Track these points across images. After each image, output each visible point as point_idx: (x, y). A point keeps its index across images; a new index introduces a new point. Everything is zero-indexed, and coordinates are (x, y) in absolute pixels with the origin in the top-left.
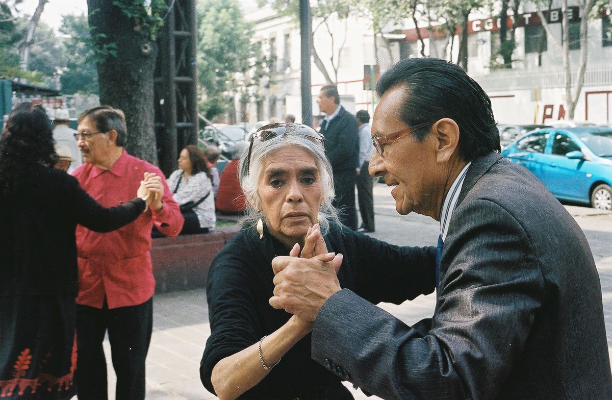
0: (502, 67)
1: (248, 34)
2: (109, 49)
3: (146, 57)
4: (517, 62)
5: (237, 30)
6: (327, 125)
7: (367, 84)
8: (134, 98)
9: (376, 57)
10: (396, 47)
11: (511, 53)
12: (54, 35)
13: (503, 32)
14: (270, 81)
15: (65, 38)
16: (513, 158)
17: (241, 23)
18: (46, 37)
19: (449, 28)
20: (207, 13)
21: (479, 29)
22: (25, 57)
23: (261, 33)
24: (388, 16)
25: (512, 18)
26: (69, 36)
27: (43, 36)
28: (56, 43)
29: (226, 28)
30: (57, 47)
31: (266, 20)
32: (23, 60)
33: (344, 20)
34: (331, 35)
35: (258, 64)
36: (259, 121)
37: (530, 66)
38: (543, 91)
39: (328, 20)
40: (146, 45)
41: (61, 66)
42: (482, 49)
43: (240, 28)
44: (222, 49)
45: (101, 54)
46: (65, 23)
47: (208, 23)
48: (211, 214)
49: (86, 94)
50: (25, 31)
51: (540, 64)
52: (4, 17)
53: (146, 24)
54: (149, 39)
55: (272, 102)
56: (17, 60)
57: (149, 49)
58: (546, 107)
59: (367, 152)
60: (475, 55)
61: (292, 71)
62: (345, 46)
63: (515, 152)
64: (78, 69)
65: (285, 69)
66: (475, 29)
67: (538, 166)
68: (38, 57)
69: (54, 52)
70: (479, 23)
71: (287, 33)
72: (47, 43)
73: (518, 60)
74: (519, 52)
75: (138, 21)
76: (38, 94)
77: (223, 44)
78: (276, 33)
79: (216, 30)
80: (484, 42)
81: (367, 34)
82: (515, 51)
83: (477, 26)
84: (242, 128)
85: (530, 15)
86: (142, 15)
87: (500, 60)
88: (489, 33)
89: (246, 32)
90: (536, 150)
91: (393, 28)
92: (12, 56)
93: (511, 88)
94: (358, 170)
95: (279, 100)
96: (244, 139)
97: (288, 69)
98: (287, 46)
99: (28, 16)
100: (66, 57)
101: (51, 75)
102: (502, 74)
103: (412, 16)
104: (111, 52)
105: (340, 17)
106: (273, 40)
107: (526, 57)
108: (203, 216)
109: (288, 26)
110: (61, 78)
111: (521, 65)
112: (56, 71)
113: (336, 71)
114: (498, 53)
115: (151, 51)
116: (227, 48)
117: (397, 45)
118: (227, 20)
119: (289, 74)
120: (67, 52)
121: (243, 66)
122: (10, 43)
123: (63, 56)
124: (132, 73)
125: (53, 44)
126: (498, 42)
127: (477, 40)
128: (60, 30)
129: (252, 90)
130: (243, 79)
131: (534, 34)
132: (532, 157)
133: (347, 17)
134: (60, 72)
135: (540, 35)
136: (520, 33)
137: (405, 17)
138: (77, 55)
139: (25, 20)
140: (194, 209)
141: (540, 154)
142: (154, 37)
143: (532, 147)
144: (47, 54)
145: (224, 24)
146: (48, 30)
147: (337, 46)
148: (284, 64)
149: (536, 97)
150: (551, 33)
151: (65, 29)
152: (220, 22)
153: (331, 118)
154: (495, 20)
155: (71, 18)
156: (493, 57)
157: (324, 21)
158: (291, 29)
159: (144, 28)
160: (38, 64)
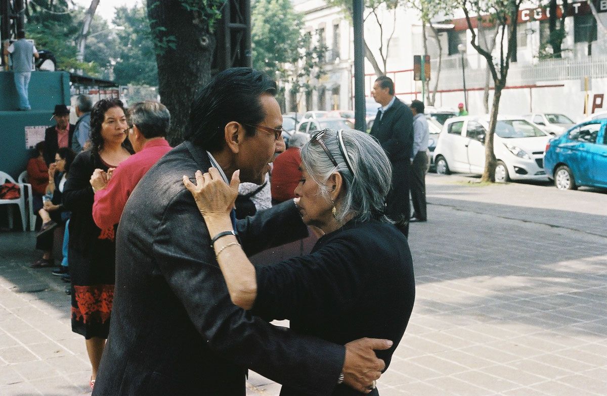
0: (551, 56)
1: (297, 25)
2: (169, 41)
3: (204, 49)
4: (567, 51)
5: (286, 21)
6: (382, 115)
7: (418, 74)
8: (192, 90)
9: (425, 47)
10: (444, 37)
11: (561, 43)
12: (108, 26)
13: (552, 21)
14: (320, 72)
15: (118, 30)
16: (564, 148)
17: (292, 14)
18: (100, 29)
19: (499, 18)
20: (257, 4)
21: (528, 18)
22: (82, 49)
23: (311, 24)
24: (439, 6)
25: (561, 7)
26: (122, 28)
27: (97, 27)
28: (110, 34)
29: (277, 19)
30: (110, 38)
31: (316, 10)
32: (79, 52)
33: (393, 11)
34: (380, 25)
35: (309, 54)
36: (308, 110)
37: (579, 55)
38: (593, 80)
39: (378, 11)
40: (204, 38)
41: (115, 57)
42: (532, 39)
43: (289, 19)
44: (272, 40)
45: (161, 46)
46: (118, 15)
47: (259, 14)
48: (268, 203)
49: (139, 84)
50: (81, 24)
51: (590, 53)
52: (61, 10)
53: (204, 17)
54: (207, 31)
55: (321, 92)
56: (74, 52)
57: (207, 41)
58: (596, 96)
59: (421, 142)
60: (524, 44)
61: (341, 61)
62: (394, 36)
63: (567, 142)
64: (131, 60)
65: (334, 59)
66: (524, 18)
67: (589, 156)
68: (93, 48)
69: (108, 43)
70: (528, 12)
71: (336, 23)
72: (100, 35)
73: (568, 49)
74: (569, 41)
75: (196, 14)
76: (96, 86)
77: (272, 35)
78: (326, 23)
79: (266, 21)
80: (533, 31)
81: (416, 24)
82: (564, 40)
83: (526, 15)
84: (292, 118)
85: (579, 5)
86: (200, 8)
87: (550, 50)
88: (538, 22)
89: (296, 22)
90: (586, 139)
91: (443, 19)
92: (68, 48)
93: (560, 77)
94: (412, 160)
95: (329, 90)
96: (295, 129)
97: (338, 59)
98: (336, 36)
99: (83, 8)
100: (120, 48)
101: (104, 65)
102: (551, 64)
103: (463, 6)
104: (170, 44)
105: (389, 7)
106: (322, 30)
107: (575, 46)
108: (260, 205)
109: (338, 16)
110: (114, 69)
111: (571, 54)
112: (109, 62)
113: (385, 61)
114: (547, 43)
115: (209, 44)
116: (276, 38)
117: (445, 34)
118: (277, 11)
119: (338, 65)
120: (120, 43)
121: (294, 57)
122: (66, 35)
123: (117, 47)
124: (191, 65)
125: (106, 36)
126: (547, 32)
127: (526, 30)
128: (114, 22)
129: (302, 81)
130: (293, 69)
131: (584, 23)
132: (583, 147)
133: (395, 8)
134: (113, 63)
135: (590, 24)
136: (569, 23)
137: (457, 7)
138: (129, 46)
139: (80, 12)
140: (251, 198)
141: (592, 144)
142: (211, 30)
143: (583, 137)
144: (101, 45)
145: (274, 15)
146: (102, 22)
147: (386, 37)
148: (333, 55)
149: (586, 86)
150: (601, 22)
151: (118, 21)
152: (270, 13)
153: (385, 108)
154: (544, 9)
155: (124, 10)
156: (542, 47)
157: (373, 11)
158: (341, 19)
159: (202, 21)
160: (93, 55)
